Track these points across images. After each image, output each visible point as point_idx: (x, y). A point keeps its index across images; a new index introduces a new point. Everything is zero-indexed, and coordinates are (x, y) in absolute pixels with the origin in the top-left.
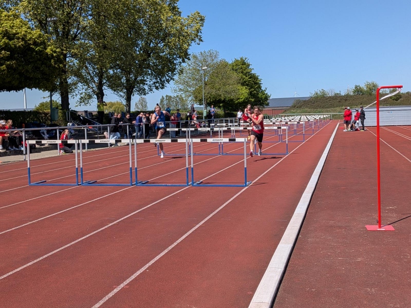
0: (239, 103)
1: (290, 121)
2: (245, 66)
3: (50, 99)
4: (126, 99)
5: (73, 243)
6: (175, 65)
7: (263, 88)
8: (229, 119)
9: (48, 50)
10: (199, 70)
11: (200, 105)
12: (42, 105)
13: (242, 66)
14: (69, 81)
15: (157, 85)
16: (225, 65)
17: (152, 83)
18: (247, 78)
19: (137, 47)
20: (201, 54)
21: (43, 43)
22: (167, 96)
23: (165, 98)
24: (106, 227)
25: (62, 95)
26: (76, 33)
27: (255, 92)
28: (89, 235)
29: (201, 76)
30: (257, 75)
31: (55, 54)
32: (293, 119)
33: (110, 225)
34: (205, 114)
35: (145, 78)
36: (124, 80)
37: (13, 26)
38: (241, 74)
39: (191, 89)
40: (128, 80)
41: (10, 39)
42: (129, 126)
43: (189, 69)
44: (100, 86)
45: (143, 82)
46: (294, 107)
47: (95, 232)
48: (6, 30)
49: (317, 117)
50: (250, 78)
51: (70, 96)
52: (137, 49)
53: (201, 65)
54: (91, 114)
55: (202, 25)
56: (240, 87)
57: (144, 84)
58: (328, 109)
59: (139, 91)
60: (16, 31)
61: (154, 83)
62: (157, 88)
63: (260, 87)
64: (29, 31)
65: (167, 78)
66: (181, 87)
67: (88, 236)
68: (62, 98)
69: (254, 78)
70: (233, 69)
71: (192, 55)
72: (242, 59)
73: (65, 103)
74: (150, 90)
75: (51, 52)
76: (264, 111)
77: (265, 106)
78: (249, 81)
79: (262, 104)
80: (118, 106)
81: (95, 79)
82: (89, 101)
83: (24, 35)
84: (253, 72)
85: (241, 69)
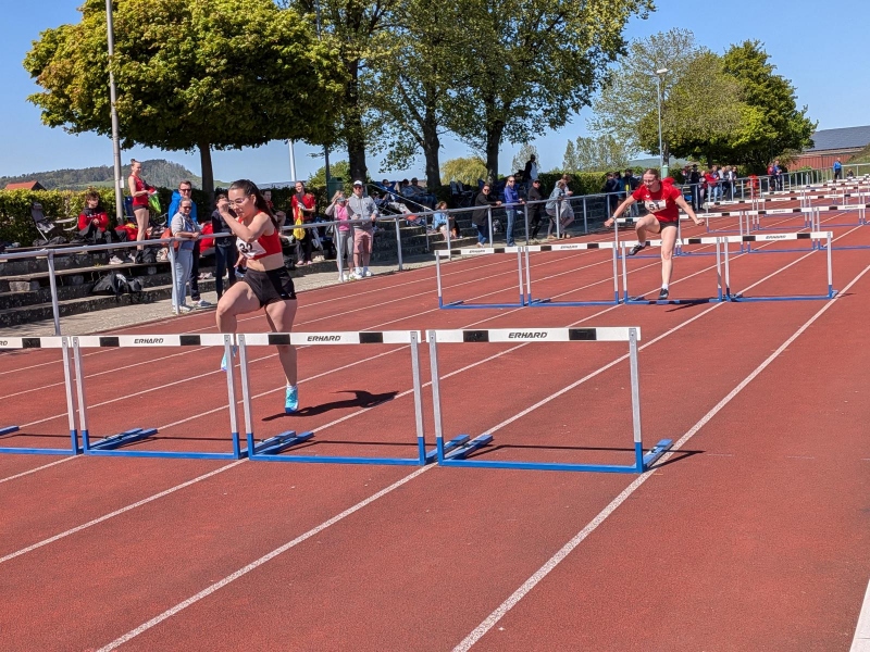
2: (755, 61)
4: (486, 151)
6: (593, 67)
7: (799, 108)
9: (312, 54)
10: (648, 76)
11: (653, 153)
13: (748, 62)
16: (710, 59)
17: (541, 112)
18: (761, 87)
19: (509, 36)
20: (654, 40)
22: (580, 139)
23: (575, 144)
25: (351, 150)
26: (376, 13)
27: (781, 117)
30: (783, 79)
35: (528, 103)
36: (481, 109)
38: (747, 80)
39: (633, 121)
40: (490, 110)
43: (627, 77)
44: (429, 125)
45: (523, 112)
50: (768, 86)
51: (367, 152)
52: (509, 39)
53: (653, 65)
56: (744, 108)
57: (525, 116)
59: (513, 133)
62: (553, 124)
63: (791, 106)
65: (575, 99)
66: (609, 116)
68: (350, 157)
69: (777, 86)
70: (726, 70)
71: (630, 43)
72: (747, 45)
73: (357, 166)
74: (538, 130)
75: (319, 57)
76: (803, 160)
77: (804, 149)
78: (766, 93)
79: (796, 146)
80: (475, 165)
81: (420, 112)
82: (408, 161)
83: (260, 24)
84: (774, 73)
85: (748, 67)
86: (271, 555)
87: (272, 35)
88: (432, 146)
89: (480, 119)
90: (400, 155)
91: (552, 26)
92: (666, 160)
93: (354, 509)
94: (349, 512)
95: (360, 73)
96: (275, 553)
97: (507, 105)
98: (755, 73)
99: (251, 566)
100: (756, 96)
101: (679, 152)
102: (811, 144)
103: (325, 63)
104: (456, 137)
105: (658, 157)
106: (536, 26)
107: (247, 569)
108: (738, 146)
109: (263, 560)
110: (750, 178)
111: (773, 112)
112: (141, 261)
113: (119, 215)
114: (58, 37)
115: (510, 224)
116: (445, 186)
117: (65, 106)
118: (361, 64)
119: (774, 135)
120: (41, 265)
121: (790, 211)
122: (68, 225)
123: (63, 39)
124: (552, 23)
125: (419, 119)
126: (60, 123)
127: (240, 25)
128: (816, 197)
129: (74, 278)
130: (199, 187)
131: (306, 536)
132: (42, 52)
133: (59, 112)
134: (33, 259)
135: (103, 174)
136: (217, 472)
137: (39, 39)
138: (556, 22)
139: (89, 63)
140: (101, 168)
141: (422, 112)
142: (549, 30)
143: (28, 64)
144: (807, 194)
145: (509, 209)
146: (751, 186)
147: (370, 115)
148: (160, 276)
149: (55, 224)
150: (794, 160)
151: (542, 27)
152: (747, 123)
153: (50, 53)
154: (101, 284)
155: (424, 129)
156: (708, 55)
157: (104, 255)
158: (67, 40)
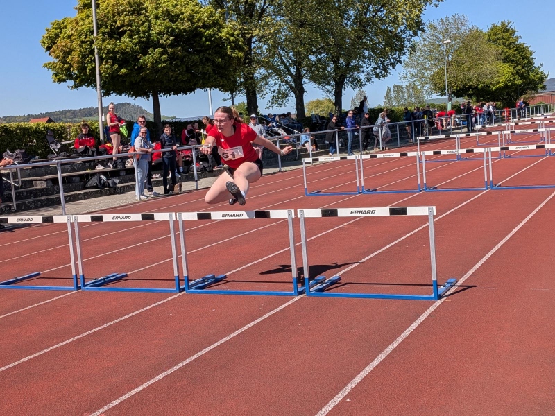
2: (508, 34)
4: (334, 95)
6: (404, 40)
7: (537, 65)
10: (439, 45)
13: (503, 35)
18: (511, 51)
19: (348, 20)
20: (442, 21)
23: (392, 89)
25: (248, 95)
26: (263, 7)
29: (442, 54)
30: (525, 46)
35: (361, 63)
36: (331, 68)
38: (502, 46)
43: (425, 45)
45: (357, 68)
50: (516, 50)
56: (500, 65)
57: (359, 72)
59: (352, 82)
61: (375, 69)
62: (378, 76)
66: (413, 71)
68: (248, 99)
69: (522, 50)
70: (489, 40)
71: (427, 24)
72: (503, 24)
73: (252, 106)
74: (369, 80)
75: (228, 36)
76: (539, 98)
77: (539, 91)
78: (514, 55)
79: (535, 88)
80: (328, 104)
81: (292, 70)
82: (284, 101)
83: (190, 15)
84: (520, 42)
85: (503, 38)
86: (200, 353)
87: (198, 22)
88: (299, 92)
89: (331, 74)
90: (279, 97)
91: (376, 14)
92: (450, 99)
93: (252, 324)
94: (249, 326)
95: (253, 45)
96: (203, 352)
97: (348, 64)
98: (507, 43)
99: (188, 360)
100: (508, 57)
101: (458, 94)
102: (544, 87)
103: (232, 39)
104: (315, 86)
105: (445, 97)
106: (366, 14)
107: (185, 362)
108: (497, 89)
109: (195, 356)
110: (505, 110)
111: (519, 67)
112: (116, 167)
113: (101, 138)
114: (62, 25)
115: (350, 141)
116: (308, 118)
117: (68, 69)
118: (254, 39)
119: (520, 82)
120: (53, 170)
121: (531, 131)
122: (70, 145)
123: (65, 27)
124: (376, 12)
125: (291, 75)
126: (64, 81)
127: (178, 16)
128: (548, 122)
129: (74, 179)
130: (152, 120)
131: (222, 341)
132: (52, 35)
133: (63, 73)
134: (48, 166)
135: (91, 112)
136: (165, 300)
137: (50, 27)
138: (378, 11)
139: (83, 42)
140: (90, 109)
141: (293, 70)
142: (374, 16)
143: (44, 43)
144: (542, 120)
145: (349, 131)
146: (505, 115)
147: (260, 72)
148: (128, 176)
149: (61, 144)
150: (533, 98)
151: (369, 15)
152: (503, 74)
153: (57, 35)
154: (90, 182)
155: (295, 82)
156: (477, 31)
157: (92, 164)
158: (68, 27)
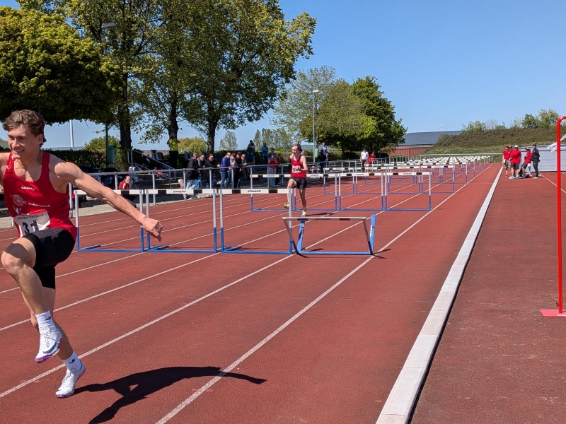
0: (363, 140)
1: (434, 164)
2: (371, 88)
3: (105, 135)
4: (208, 134)
5: (137, 330)
6: (276, 86)
7: (397, 119)
8: (349, 161)
9: (103, 68)
10: (308, 94)
11: (309, 141)
12: (95, 142)
13: (367, 89)
14: (131, 110)
15: (251, 114)
16: (343, 87)
17: (243, 111)
18: (375, 105)
19: (223, 63)
20: (311, 71)
21: (96, 57)
22: (263, 130)
23: (261, 133)
24: (182, 308)
25: (121, 129)
26: (141, 44)
27: (385, 124)
28: (159, 319)
29: (311, 102)
30: (388, 101)
31: (112, 73)
32: (438, 162)
33: (187, 306)
34: (316, 155)
35: (235, 105)
36: (205, 108)
37: (56, 35)
38: (366, 100)
39: (297, 120)
40: (211, 108)
41: (51, 52)
42: (212, 170)
43: (295, 93)
44: (173, 116)
45: (232, 111)
46: (440, 144)
47: (166, 316)
48: (46, 41)
49: (472, 159)
50: (379, 105)
51: (132, 130)
52: (224, 66)
53: (310, 87)
54: (160, 154)
55: (312, 31)
56: (364, 117)
57: (232, 114)
58: (488, 148)
59: (225, 123)
60: (59, 41)
61: (247, 112)
62: (250, 119)
63: (392, 117)
64: (76, 41)
65: (264, 105)
66: (283, 117)
67: (157, 320)
68: (121, 133)
69: (384, 104)
70: (354, 93)
71: (298, 72)
72: (368, 78)
73: (125, 140)
75: (107, 70)
77: (399, 144)
78: (377, 109)
80: (197, 143)
81: (167, 107)
82: (158, 137)
84: (383, 96)
85: (367, 92)
88: (173, 129)
89: (205, 113)
90: (153, 134)
91: (250, 60)
92: (317, 146)
95: (129, 80)
97: (221, 106)
98: (371, 96)
100: (371, 110)
102: (403, 141)
104: (189, 124)
105: (312, 144)
108: (361, 140)
111: (382, 121)
119: (382, 135)
125: (166, 112)
138: (253, 57)
142: (248, 62)
155: (169, 119)
156: (343, 83)
